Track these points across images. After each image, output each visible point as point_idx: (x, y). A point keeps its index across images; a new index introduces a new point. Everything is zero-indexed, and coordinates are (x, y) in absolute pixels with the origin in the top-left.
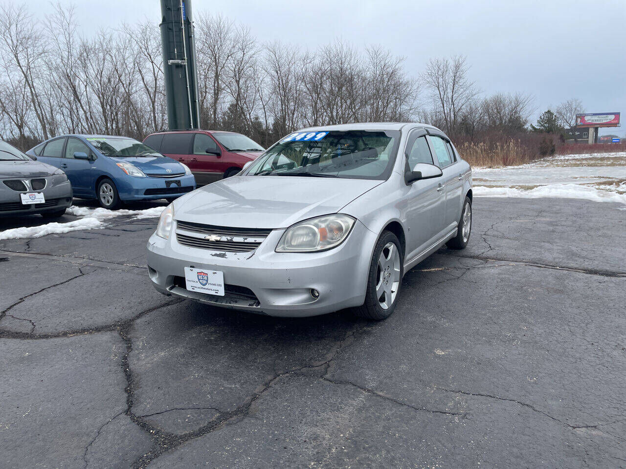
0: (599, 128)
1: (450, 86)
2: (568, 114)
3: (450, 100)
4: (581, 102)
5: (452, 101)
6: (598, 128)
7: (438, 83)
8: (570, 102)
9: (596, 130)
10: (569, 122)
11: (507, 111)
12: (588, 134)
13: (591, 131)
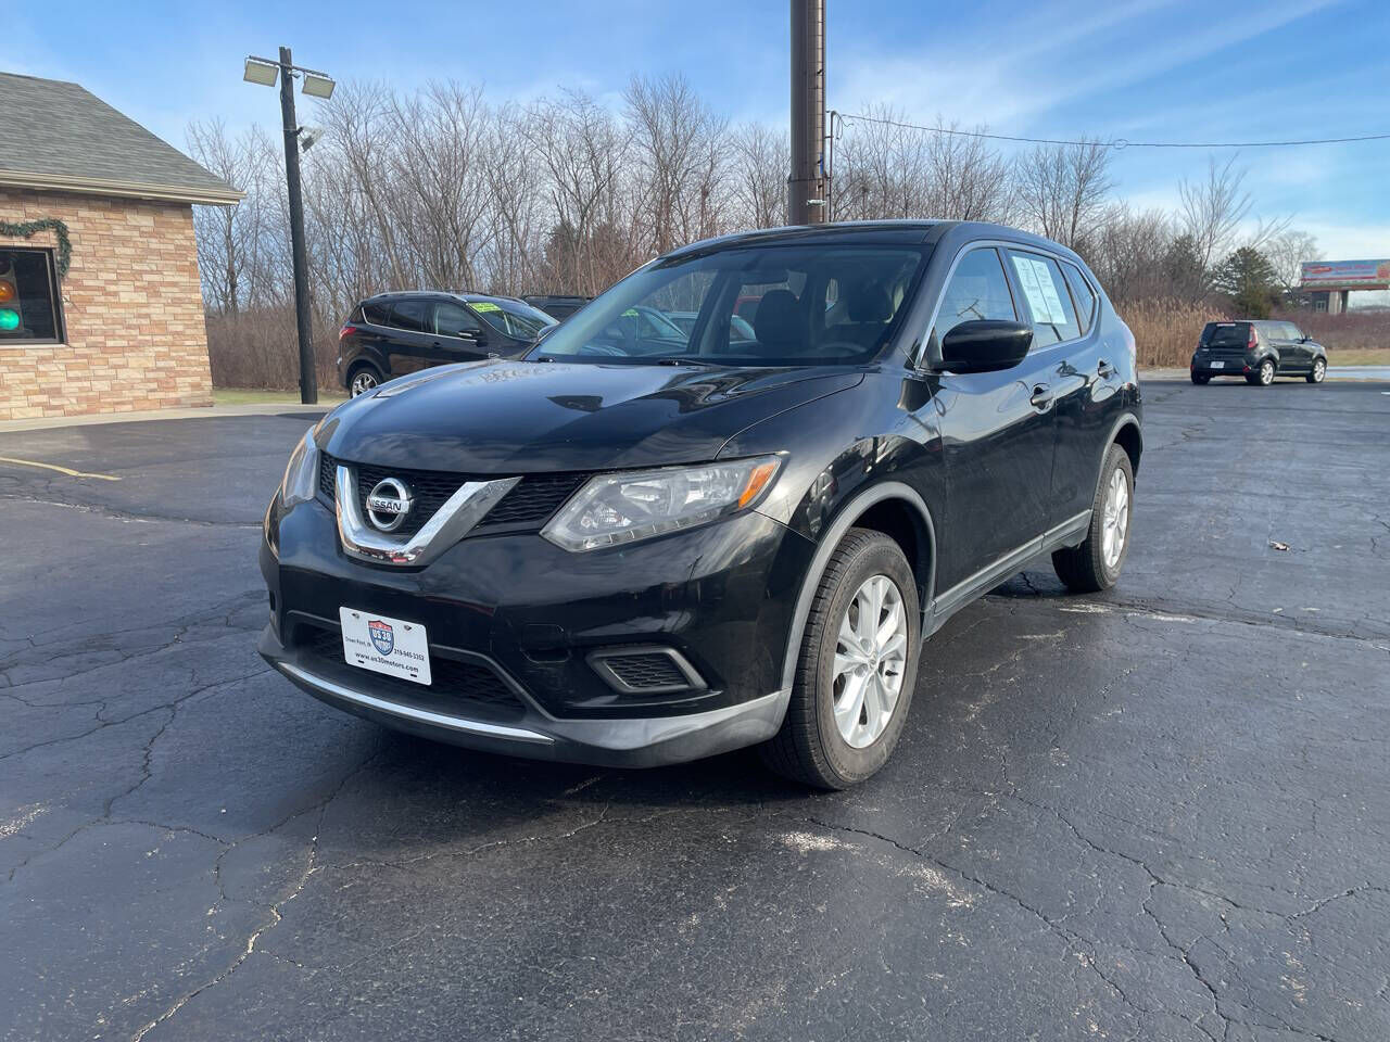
0: (1350, 292)
4: (1312, 240)
6: (1348, 291)
8: (1287, 240)
9: (1345, 293)
10: (1287, 282)
12: (1328, 302)
13: (1336, 297)
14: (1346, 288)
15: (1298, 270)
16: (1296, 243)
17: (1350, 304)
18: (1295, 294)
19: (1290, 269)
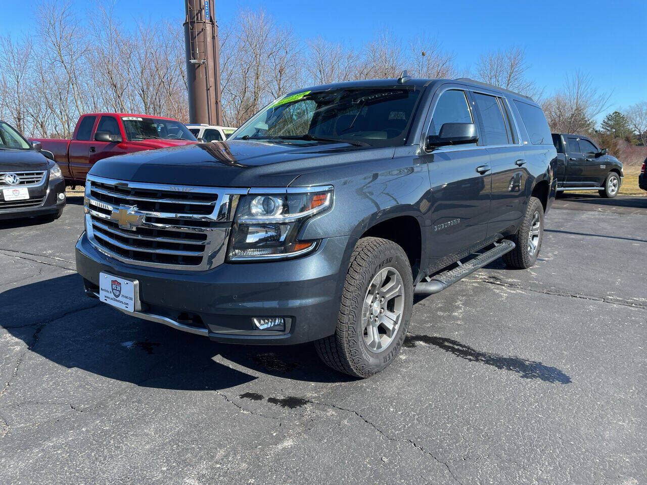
2: (638, 119)
8: (639, 106)
10: (639, 128)
19: (641, 121)
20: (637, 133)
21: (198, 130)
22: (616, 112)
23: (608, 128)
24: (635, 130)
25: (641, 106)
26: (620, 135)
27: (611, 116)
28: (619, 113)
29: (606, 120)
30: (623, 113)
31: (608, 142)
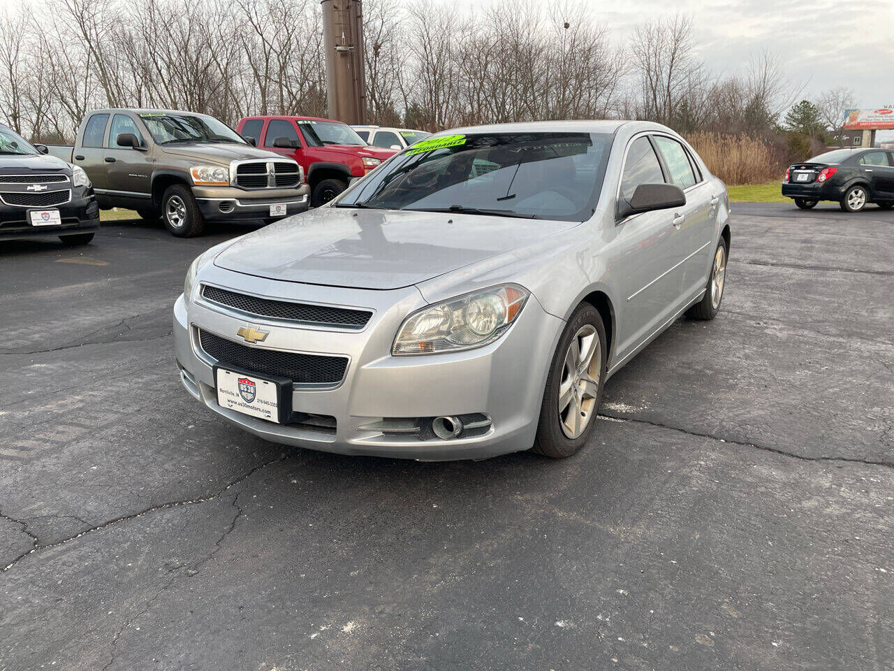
0: (877, 131)
1: (666, 70)
2: (833, 111)
3: (666, 89)
4: (851, 92)
5: (668, 90)
6: (875, 130)
7: (649, 64)
8: (835, 92)
9: (873, 132)
10: (833, 122)
11: (745, 104)
12: (862, 139)
13: (866, 134)
14: (874, 128)
15: (841, 114)
16: (841, 95)
17: (877, 140)
18: (841, 131)
19: (836, 113)
20: (830, 129)
21: (368, 133)
22: (804, 102)
23: (794, 124)
24: (829, 126)
25: (837, 93)
26: (810, 131)
27: (798, 107)
28: (808, 103)
29: (791, 113)
30: (813, 101)
31: (800, 142)
